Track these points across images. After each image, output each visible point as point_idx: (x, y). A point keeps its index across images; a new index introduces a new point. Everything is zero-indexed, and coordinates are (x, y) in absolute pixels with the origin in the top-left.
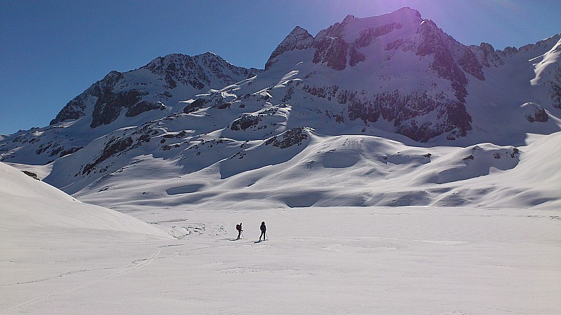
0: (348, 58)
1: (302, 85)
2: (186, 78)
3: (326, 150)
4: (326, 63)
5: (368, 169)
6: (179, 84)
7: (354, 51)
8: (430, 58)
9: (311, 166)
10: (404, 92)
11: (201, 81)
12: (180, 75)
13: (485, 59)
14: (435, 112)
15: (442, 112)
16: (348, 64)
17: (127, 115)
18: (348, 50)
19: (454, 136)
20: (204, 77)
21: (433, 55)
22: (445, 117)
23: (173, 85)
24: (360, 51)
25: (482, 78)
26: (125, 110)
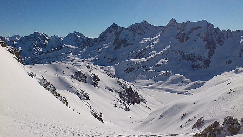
0: (185, 39)
1: (171, 49)
2: (138, 32)
3: (173, 79)
4: (179, 40)
5: (179, 84)
6: (136, 34)
7: (187, 36)
8: (206, 43)
9: (170, 83)
10: (196, 54)
11: (142, 33)
12: (136, 31)
13: (227, 36)
14: (202, 61)
15: (203, 62)
16: (184, 41)
17: (123, 46)
18: (185, 36)
19: (204, 68)
20: (143, 31)
21: (207, 42)
22: (203, 63)
23: (135, 35)
24: (188, 36)
25: (222, 45)
26: (123, 45)
